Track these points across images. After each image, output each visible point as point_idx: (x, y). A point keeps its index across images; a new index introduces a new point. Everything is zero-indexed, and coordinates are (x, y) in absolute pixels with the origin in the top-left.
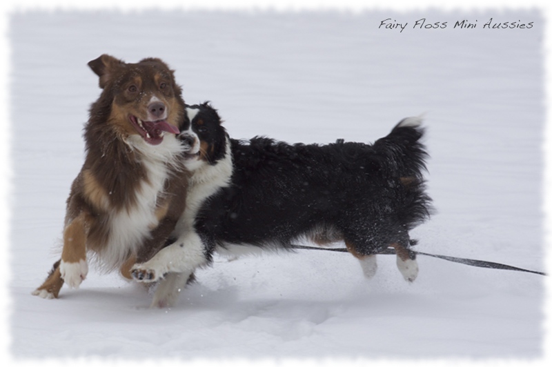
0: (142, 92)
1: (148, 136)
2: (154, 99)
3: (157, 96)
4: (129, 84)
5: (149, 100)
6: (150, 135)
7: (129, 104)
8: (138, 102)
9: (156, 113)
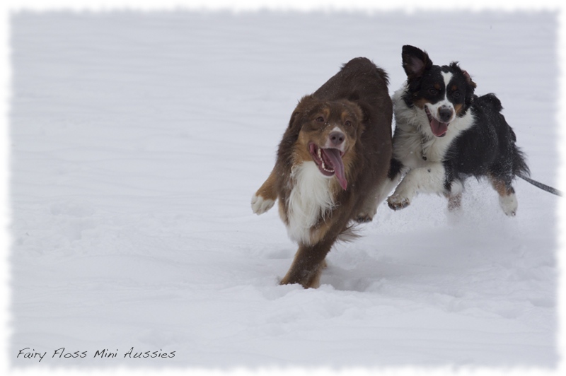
0: (327, 123)
1: (323, 166)
2: (337, 129)
3: (340, 127)
4: (318, 115)
5: (332, 129)
6: (325, 165)
7: (314, 132)
8: (321, 131)
9: (335, 141)
